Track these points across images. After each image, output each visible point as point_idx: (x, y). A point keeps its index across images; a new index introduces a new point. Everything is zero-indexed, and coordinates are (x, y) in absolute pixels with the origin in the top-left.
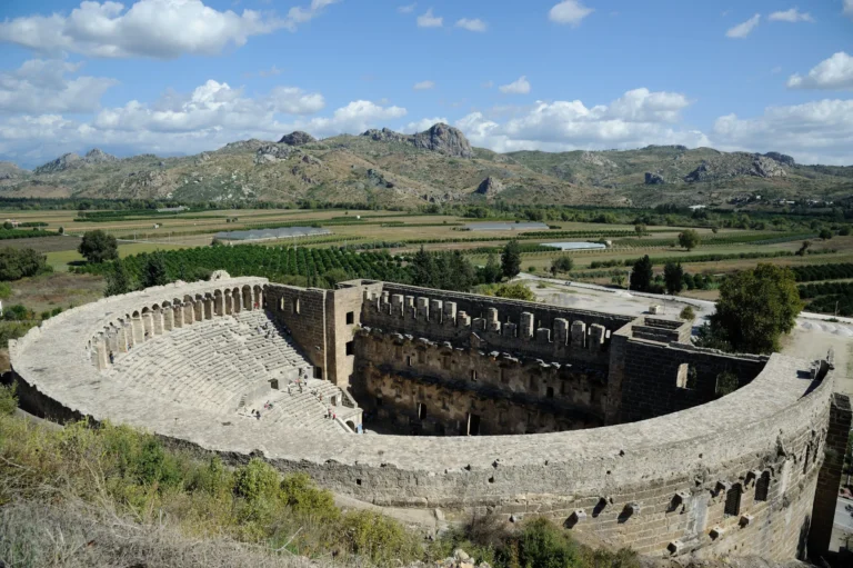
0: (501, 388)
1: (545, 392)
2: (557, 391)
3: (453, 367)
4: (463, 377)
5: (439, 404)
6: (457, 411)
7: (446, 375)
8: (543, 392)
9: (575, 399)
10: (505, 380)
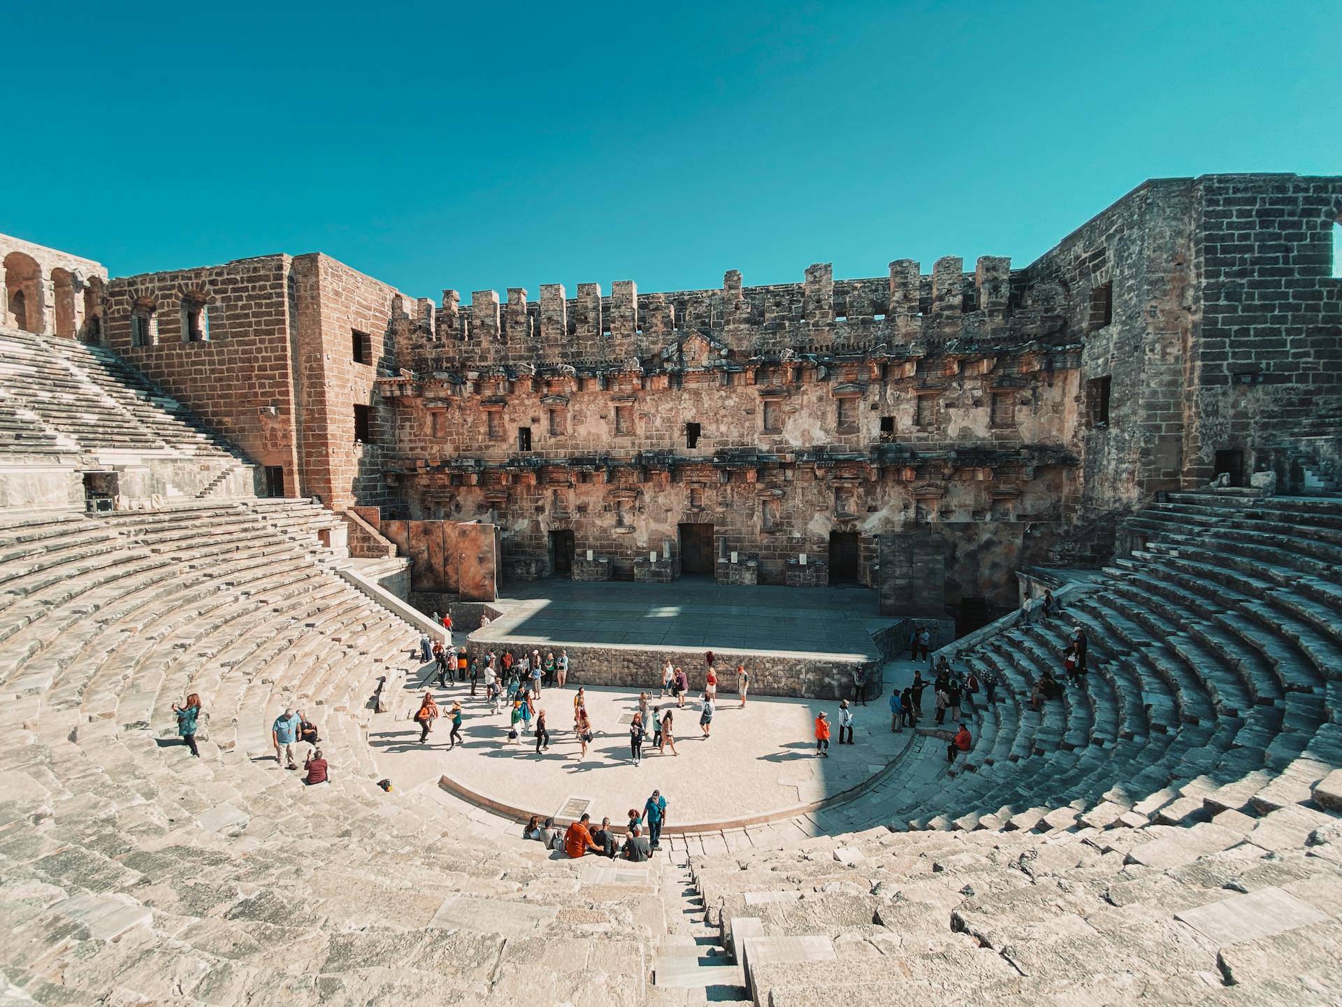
0: (765, 447)
1: (876, 431)
2: (904, 422)
3: (641, 427)
4: (666, 444)
5: (609, 520)
6: (653, 526)
7: (624, 449)
8: (870, 429)
9: (952, 431)
10: (772, 429)
